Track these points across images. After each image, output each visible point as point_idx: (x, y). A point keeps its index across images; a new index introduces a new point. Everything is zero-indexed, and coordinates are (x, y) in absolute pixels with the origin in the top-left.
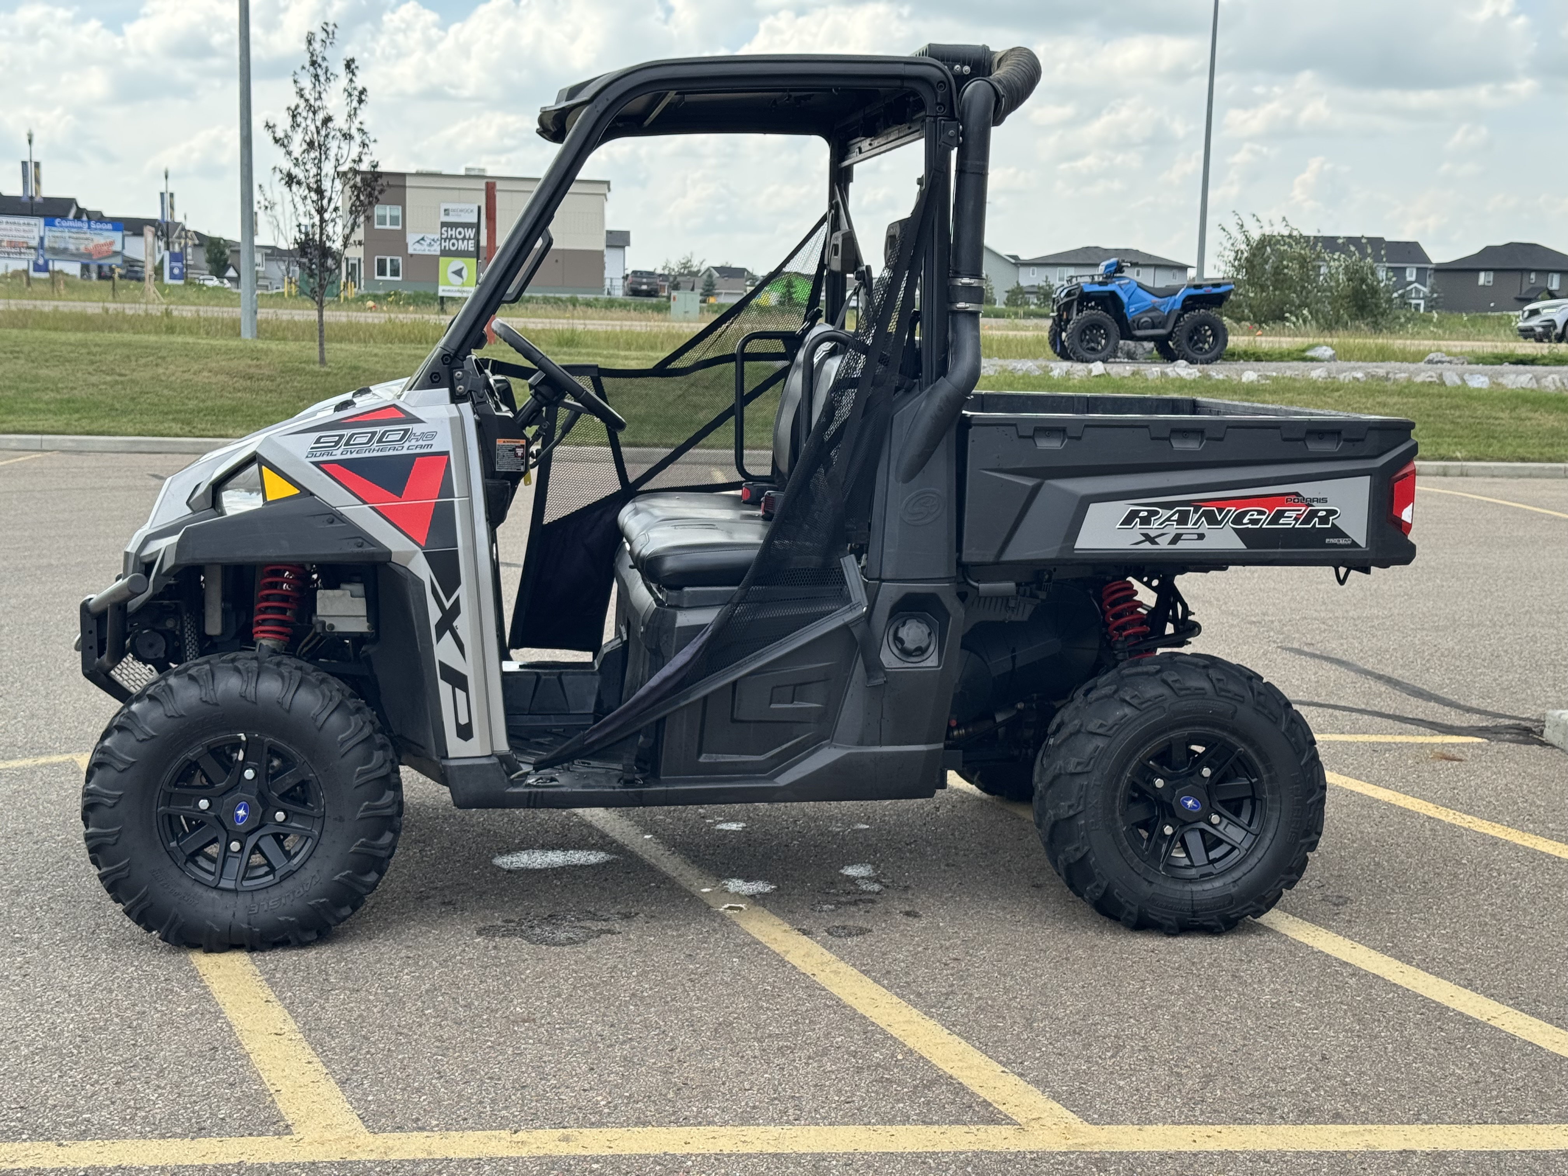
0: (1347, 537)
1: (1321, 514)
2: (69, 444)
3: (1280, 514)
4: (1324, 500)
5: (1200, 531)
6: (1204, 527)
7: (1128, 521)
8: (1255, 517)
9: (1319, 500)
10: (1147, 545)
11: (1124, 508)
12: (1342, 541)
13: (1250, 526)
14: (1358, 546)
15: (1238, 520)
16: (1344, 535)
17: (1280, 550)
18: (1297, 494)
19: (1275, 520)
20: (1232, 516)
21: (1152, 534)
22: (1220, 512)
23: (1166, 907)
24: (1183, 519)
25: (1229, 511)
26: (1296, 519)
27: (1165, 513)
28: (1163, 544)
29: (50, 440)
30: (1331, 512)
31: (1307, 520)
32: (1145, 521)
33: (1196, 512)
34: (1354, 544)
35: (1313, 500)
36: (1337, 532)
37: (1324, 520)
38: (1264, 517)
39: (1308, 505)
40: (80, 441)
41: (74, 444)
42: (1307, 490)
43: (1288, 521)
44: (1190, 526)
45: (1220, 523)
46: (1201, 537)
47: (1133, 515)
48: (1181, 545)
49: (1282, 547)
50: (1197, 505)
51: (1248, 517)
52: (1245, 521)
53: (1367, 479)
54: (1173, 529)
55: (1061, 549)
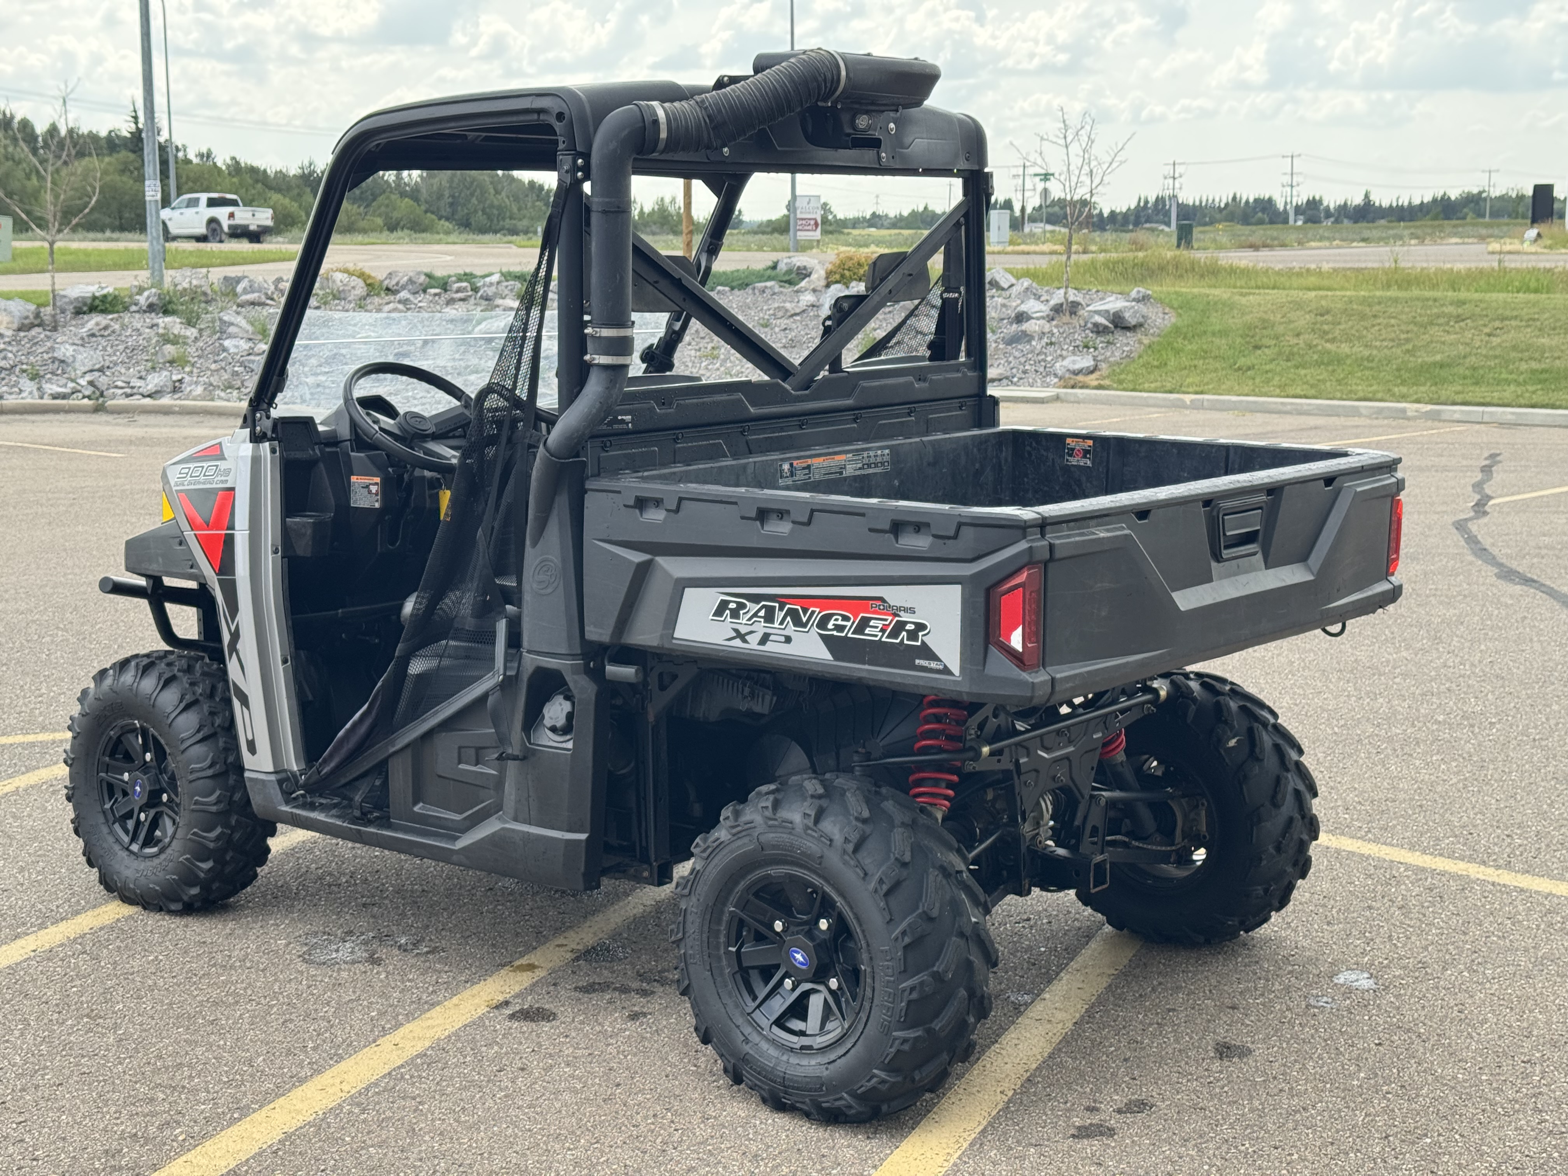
0: (938, 659)
1: (910, 627)
2: (1509, 417)
3: (864, 623)
4: (912, 611)
5: (785, 633)
6: (791, 629)
7: (719, 612)
8: (840, 622)
9: (906, 610)
10: (737, 643)
11: (713, 596)
12: (933, 665)
13: (835, 633)
14: (949, 673)
15: (823, 623)
16: (934, 657)
17: (867, 667)
18: (881, 599)
19: (860, 629)
20: (816, 618)
21: (743, 630)
22: (805, 611)
23: (759, 1073)
24: (769, 618)
25: (813, 612)
26: (883, 630)
27: (753, 607)
28: (753, 642)
29: (1491, 413)
30: (921, 627)
31: (894, 634)
32: (735, 614)
33: (781, 609)
34: (946, 671)
35: (899, 609)
36: (926, 652)
37: (913, 635)
38: (849, 624)
39: (895, 615)
40: (1520, 414)
41: (1513, 417)
42: (894, 595)
43: (874, 633)
44: (776, 625)
45: (804, 625)
46: (788, 640)
47: (723, 605)
48: (770, 647)
49: (869, 664)
50: (782, 600)
51: (832, 622)
52: (830, 626)
53: (958, 588)
54: (761, 627)
55: (662, 636)
